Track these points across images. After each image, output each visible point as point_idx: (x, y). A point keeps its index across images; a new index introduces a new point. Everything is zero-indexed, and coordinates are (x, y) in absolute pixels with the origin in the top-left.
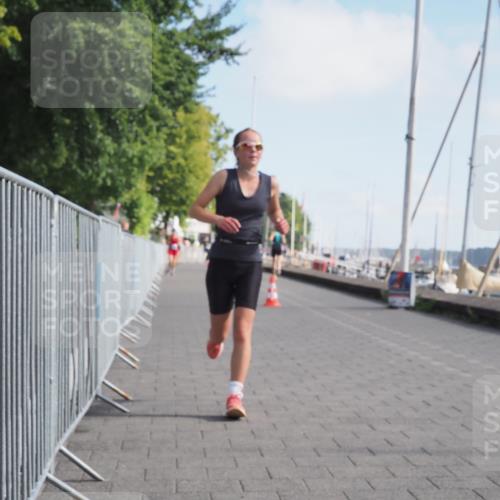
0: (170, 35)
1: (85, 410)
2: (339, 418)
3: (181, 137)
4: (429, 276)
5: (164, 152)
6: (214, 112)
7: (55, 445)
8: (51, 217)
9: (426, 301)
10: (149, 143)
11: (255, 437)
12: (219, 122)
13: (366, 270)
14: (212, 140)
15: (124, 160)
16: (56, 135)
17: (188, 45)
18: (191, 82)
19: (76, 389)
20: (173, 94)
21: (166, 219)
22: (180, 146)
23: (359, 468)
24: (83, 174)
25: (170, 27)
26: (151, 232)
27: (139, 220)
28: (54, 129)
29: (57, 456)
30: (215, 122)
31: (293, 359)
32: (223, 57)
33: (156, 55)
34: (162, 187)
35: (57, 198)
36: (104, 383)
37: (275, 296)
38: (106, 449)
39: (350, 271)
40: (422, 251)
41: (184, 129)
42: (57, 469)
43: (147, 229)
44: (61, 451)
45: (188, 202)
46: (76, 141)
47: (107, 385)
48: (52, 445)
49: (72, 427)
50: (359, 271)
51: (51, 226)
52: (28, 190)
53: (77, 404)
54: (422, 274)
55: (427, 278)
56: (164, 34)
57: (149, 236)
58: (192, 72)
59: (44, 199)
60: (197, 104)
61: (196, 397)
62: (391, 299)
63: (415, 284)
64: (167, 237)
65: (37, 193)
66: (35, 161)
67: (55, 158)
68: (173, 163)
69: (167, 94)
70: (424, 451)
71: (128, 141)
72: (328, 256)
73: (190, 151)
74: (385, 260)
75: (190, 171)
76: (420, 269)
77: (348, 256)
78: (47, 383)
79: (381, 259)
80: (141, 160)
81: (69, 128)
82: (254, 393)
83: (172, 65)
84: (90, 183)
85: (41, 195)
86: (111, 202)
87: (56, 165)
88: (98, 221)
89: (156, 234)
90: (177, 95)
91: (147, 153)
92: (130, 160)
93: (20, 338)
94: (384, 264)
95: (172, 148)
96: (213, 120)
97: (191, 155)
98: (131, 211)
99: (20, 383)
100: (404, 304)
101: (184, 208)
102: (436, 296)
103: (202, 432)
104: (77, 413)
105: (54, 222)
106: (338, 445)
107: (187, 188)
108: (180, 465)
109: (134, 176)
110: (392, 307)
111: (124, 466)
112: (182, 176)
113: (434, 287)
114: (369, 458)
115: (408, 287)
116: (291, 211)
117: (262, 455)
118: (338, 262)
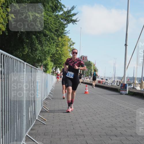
0: (57, 16)
1: (33, 124)
2: (106, 126)
3: (60, 45)
4: (132, 85)
5: (55, 49)
6: (69, 38)
7: (25, 134)
8: (24, 68)
9: (131, 92)
10: (51, 47)
11: (82, 132)
12: (71, 41)
13: (114, 83)
14: (69, 46)
15: (44, 52)
16: (24, 45)
17: (62, 19)
18: (63, 29)
19: (31, 117)
20: (58, 33)
21: (56, 69)
22: (60, 48)
23: (112, 141)
24: (32, 56)
25: (57, 14)
26: (52, 72)
27: (48, 69)
28: (24, 43)
29: (26, 137)
30: (70, 41)
31: (93, 109)
32: (72, 22)
33: (52, 22)
34: (55, 59)
35: (26, 63)
36: (39, 116)
37: (87, 91)
38: (40, 135)
39: (109, 83)
40: (130, 78)
41: (61, 43)
42: (26, 141)
43: (50, 72)
44: (27, 135)
45: (62, 64)
46: (30, 46)
47: (40, 116)
48: (24, 134)
49: (30, 129)
50: (111, 83)
51: (24, 71)
52: (17, 61)
53: (31, 122)
54: (130, 84)
55: (131, 85)
56: (55, 16)
57: (51, 73)
58: (63, 27)
59: (22, 63)
60: (65, 36)
61: (65, 120)
62: (121, 92)
63: (128, 87)
64: (56, 74)
65: (20, 62)
66: (18, 52)
67: (24, 51)
68: (58, 53)
69: (56, 33)
70: (132, 136)
71: (45, 46)
72: (102, 79)
73: (63, 49)
74: (119, 80)
75: (63, 55)
76: (129, 83)
77: (108, 79)
78: (23, 116)
79: (118, 80)
80: (48, 52)
81: (28, 43)
82: (82, 119)
83: (57, 25)
84: (34, 58)
85: (21, 62)
86: (40, 64)
87: (24, 53)
88: (37, 69)
89: (53, 73)
90: (59, 33)
91: (50, 50)
92: (46, 52)
93: (15, 103)
94: (119, 81)
95: (57, 48)
96: (69, 40)
97: (63, 50)
98: (46, 66)
99: (15, 116)
100: (125, 93)
101: (61, 65)
102: (134, 91)
103: (67, 130)
104: (31, 125)
105: (25, 70)
106: (106, 134)
107: (62, 60)
108: (61, 140)
109: (47, 57)
110: (121, 94)
111: (45, 140)
112: (60, 56)
113: (133, 88)
114: (115, 138)
115: (126, 88)
116: (92, 66)
117: (85, 137)
118: (105, 81)
